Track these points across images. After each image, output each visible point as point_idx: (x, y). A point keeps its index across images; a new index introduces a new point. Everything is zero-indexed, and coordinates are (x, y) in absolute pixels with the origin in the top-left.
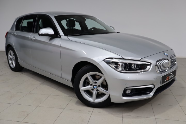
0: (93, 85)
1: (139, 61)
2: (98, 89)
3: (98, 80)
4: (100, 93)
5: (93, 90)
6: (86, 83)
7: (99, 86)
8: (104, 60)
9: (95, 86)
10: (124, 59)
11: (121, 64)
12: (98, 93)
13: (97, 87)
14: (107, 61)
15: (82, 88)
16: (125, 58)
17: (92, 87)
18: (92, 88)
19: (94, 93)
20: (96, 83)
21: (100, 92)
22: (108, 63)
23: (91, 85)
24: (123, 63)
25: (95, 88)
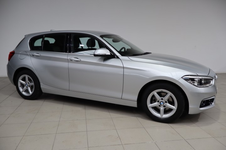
0: (160, 101)
1: (207, 76)
2: (165, 105)
3: (164, 96)
4: (167, 109)
5: (160, 106)
6: (153, 100)
7: (166, 102)
8: (182, 78)
9: (162, 103)
10: (198, 76)
11: (197, 80)
12: (165, 109)
13: (164, 103)
14: (185, 77)
15: (150, 105)
16: (199, 74)
17: (159, 103)
18: (160, 105)
19: (162, 109)
20: (162, 99)
21: (167, 107)
22: (186, 80)
23: (158, 101)
24: (199, 79)
25: (162, 104)
